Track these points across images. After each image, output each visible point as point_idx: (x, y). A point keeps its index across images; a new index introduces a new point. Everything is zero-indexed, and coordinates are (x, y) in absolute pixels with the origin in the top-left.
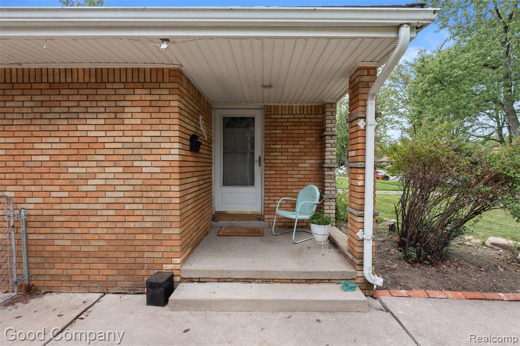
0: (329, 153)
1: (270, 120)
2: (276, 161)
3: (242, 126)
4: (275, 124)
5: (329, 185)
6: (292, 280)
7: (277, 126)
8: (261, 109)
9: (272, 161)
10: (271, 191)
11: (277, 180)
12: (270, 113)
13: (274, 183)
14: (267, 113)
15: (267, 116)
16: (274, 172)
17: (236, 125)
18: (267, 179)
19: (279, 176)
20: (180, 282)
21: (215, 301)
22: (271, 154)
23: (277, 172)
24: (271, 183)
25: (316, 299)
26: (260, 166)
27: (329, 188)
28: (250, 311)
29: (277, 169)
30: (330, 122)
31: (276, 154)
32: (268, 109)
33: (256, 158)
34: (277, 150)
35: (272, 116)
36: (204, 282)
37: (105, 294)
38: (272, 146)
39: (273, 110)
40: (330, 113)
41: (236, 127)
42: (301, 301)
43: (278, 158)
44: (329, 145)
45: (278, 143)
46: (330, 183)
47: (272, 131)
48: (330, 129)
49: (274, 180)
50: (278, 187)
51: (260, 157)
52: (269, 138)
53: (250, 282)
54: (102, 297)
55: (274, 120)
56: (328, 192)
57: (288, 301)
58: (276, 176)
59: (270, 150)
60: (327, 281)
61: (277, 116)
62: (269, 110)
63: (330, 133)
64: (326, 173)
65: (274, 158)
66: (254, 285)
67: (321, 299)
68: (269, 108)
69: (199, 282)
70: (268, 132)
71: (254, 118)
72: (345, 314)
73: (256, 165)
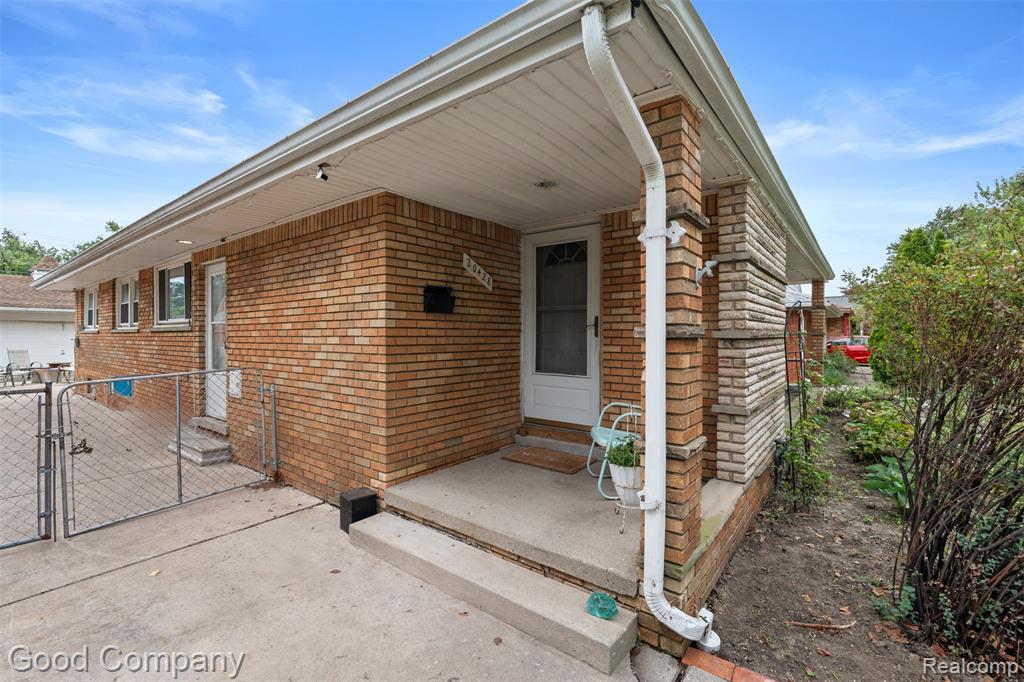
0: (729, 305)
1: (610, 243)
2: (622, 326)
3: (572, 260)
4: (621, 250)
5: (728, 381)
6: (519, 557)
7: (624, 254)
8: (599, 223)
9: (615, 326)
10: (614, 387)
11: (625, 364)
12: (611, 229)
13: (619, 372)
14: (605, 230)
15: (606, 236)
16: (618, 349)
17: (562, 260)
18: (605, 362)
19: (628, 357)
20: (385, 510)
21: (390, 547)
22: (614, 311)
23: (625, 349)
24: (614, 371)
25: (514, 601)
26: (596, 335)
27: (730, 390)
28: (425, 581)
29: (624, 342)
30: (729, 229)
31: (621, 311)
32: (607, 221)
33: (590, 320)
34: (625, 303)
35: (615, 235)
36: (409, 519)
37: (324, 502)
38: (614, 296)
39: (616, 222)
40: (729, 210)
41: (562, 263)
42: (491, 594)
43: (625, 319)
44: (728, 286)
45: (625, 287)
46: (732, 377)
47: (617, 265)
48: (729, 247)
49: (618, 364)
50: (626, 380)
51: (596, 318)
52: (609, 280)
53: (460, 539)
54: (320, 504)
55: (619, 242)
56: (727, 400)
57: (473, 585)
58: (622, 357)
59: (611, 304)
60: (579, 582)
61: (623, 234)
62: (610, 223)
63: (728, 258)
64: (721, 353)
65: (619, 319)
66: (461, 545)
67: (524, 605)
68: (610, 219)
69: (404, 517)
70: (608, 267)
71: (586, 242)
72: (560, 656)
73: (590, 333)
